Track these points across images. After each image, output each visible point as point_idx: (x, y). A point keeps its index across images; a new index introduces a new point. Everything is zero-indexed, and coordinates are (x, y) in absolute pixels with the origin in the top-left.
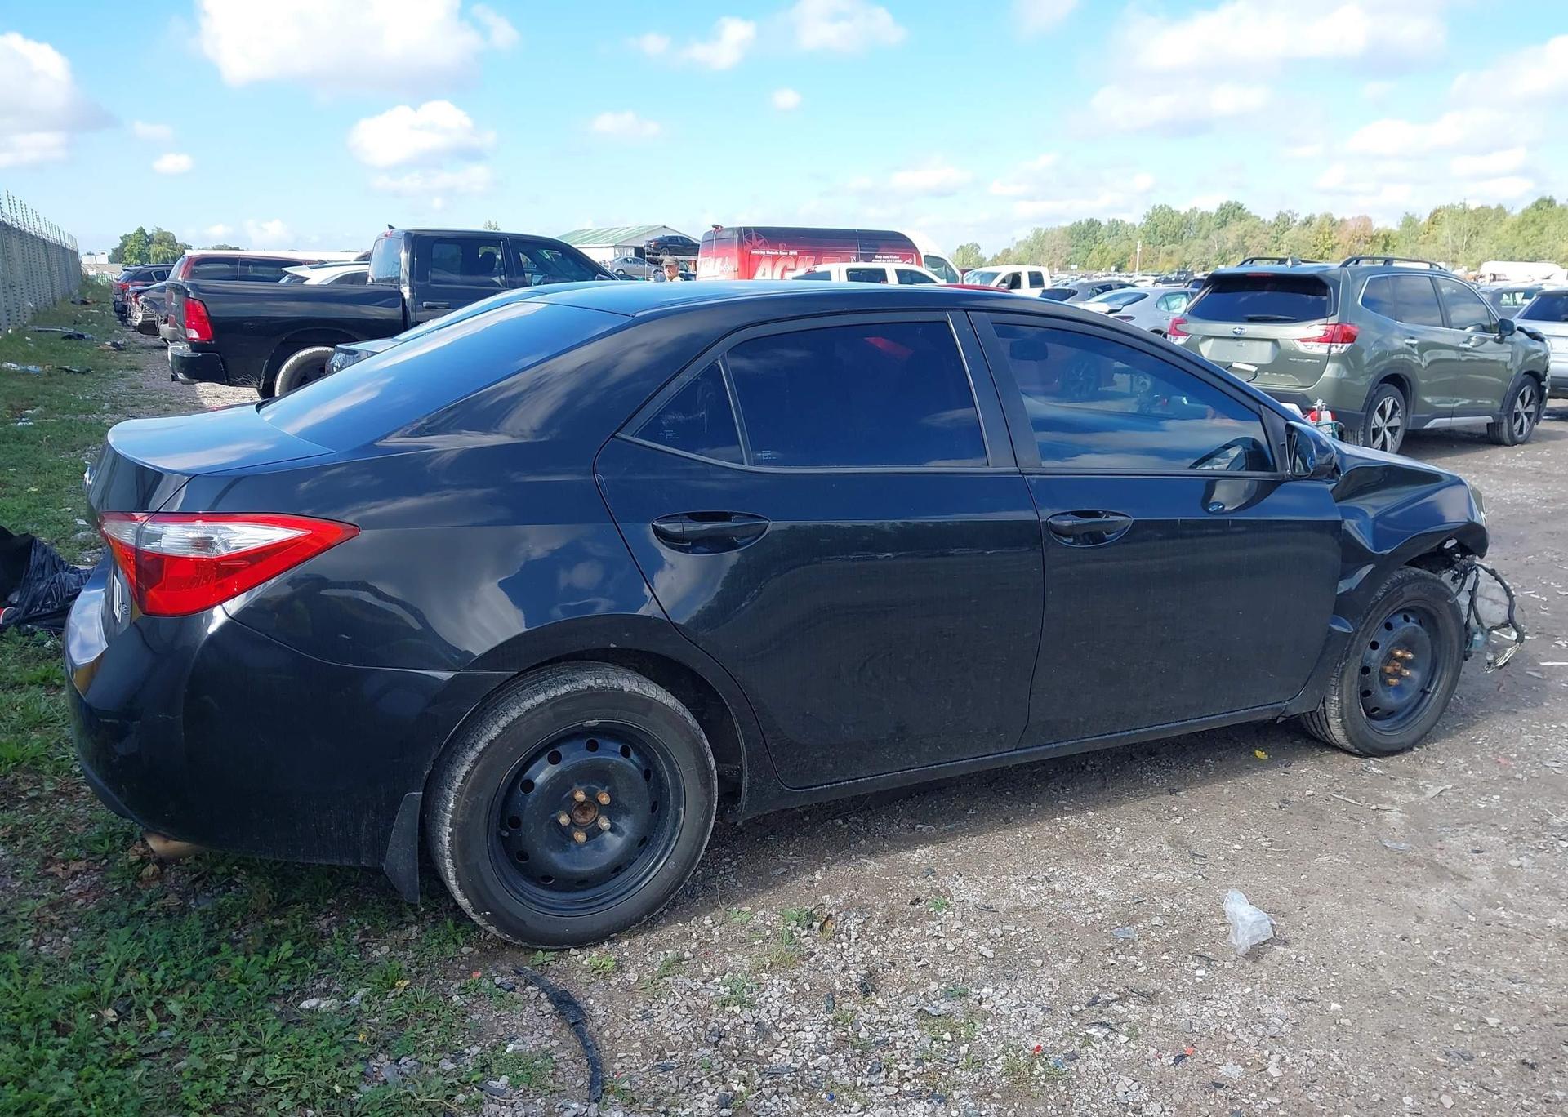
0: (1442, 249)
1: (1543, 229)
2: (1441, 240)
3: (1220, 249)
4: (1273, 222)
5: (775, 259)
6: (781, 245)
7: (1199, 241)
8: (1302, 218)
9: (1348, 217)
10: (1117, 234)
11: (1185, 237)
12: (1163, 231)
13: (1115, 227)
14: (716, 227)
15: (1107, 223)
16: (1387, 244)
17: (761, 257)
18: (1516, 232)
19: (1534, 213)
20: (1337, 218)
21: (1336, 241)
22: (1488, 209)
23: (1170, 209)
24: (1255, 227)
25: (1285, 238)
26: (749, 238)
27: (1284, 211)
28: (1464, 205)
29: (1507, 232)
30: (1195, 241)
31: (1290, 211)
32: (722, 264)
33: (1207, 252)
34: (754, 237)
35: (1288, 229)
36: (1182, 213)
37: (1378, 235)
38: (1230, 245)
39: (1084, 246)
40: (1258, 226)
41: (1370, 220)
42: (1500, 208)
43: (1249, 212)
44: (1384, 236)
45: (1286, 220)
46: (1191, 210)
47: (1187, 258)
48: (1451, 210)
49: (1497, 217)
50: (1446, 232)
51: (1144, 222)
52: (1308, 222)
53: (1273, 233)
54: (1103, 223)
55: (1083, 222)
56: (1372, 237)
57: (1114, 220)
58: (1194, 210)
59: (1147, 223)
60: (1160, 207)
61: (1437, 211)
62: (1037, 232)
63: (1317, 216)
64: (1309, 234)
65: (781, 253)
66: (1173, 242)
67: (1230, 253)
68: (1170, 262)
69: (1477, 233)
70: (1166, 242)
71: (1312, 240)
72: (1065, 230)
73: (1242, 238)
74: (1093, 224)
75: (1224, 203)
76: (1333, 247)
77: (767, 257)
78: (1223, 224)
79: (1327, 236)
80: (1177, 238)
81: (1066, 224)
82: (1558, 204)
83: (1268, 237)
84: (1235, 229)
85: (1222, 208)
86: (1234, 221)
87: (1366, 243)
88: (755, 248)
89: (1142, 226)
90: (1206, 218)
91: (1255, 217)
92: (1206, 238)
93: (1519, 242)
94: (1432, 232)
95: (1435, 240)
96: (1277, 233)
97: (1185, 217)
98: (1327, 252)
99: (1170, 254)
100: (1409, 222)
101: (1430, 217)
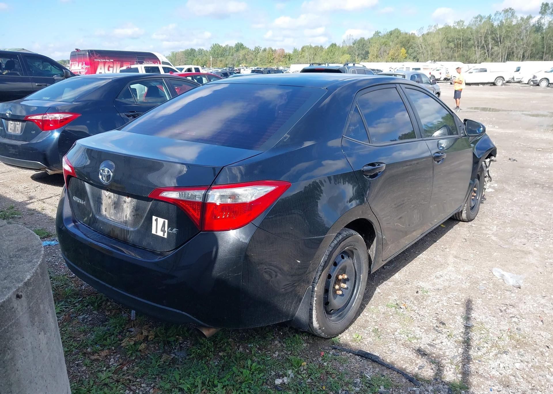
0: (306, 60)
1: (334, 53)
2: (306, 57)
3: (238, 59)
4: (254, 50)
5: (105, 63)
6: (106, 57)
7: (230, 57)
8: (262, 49)
9: (277, 49)
10: (201, 54)
11: (225, 55)
12: (217, 53)
13: (201, 51)
14: (77, 50)
15: (197, 50)
16: (290, 58)
17: (98, 62)
18: (327, 54)
19: (331, 48)
20: (273, 49)
21: (274, 57)
22: (318, 46)
23: (219, 45)
24: (248, 52)
25: (258, 55)
26: (93, 54)
27: (257, 46)
28: (311, 45)
29: (324, 54)
30: (229, 57)
31: (259, 46)
32: (82, 65)
33: (233, 60)
34: (95, 54)
35: (259, 53)
36: (223, 46)
37: (287, 55)
38: (241, 58)
39: (190, 58)
40: (249, 51)
41: (284, 50)
42: (321, 46)
43: (245, 47)
44: (288, 55)
45: (258, 49)
46: (226, 45)
47: (227, 63)
48: (307, 47)
49: (321, 50)
50: (307, 54)
51: (211, 49)
52: (265, 50)
53: (254, 54)
54: (196, 50)
55: (189, 49)
56: (285, 56)
57: (200, 49)
58: (227, 46)
59: (212, 50)
60: (216, 44)
61: (303, 47)
62: (173, 53)
63: (267, 48)
64: (266, 54)
65: (107, 60)
66: (221, 57)
67: (241, 61)
68: (221, 64)
69: (316, 54)
70: (219, 57)
71: (267, 56)
72: (183, 52)
73: (244, 56)
74: (193, 50)
75: (237, 43)
76: (274, 59)
77: (101, 62)
78: (237, 50)
79: (271, 55)
80: (222, 55)
81: (183, 50)
82: (337, 45)
83: (253, 55)
84: (242, 53)
85: (236, 45)
86: (241, 49)
87: (283, 57)
88: (96, 58)
89: (210, 51)
90: (231, 48)
91: (247, 48)
92: (232, 55)
93: (328, 57)
94: (303, 54)
95: (304, 57)
96: (255, 54)
97: (224, 48)
98: (272, 60)
99: (221, 61)
100: (295, 51)
101: (302, 49)
